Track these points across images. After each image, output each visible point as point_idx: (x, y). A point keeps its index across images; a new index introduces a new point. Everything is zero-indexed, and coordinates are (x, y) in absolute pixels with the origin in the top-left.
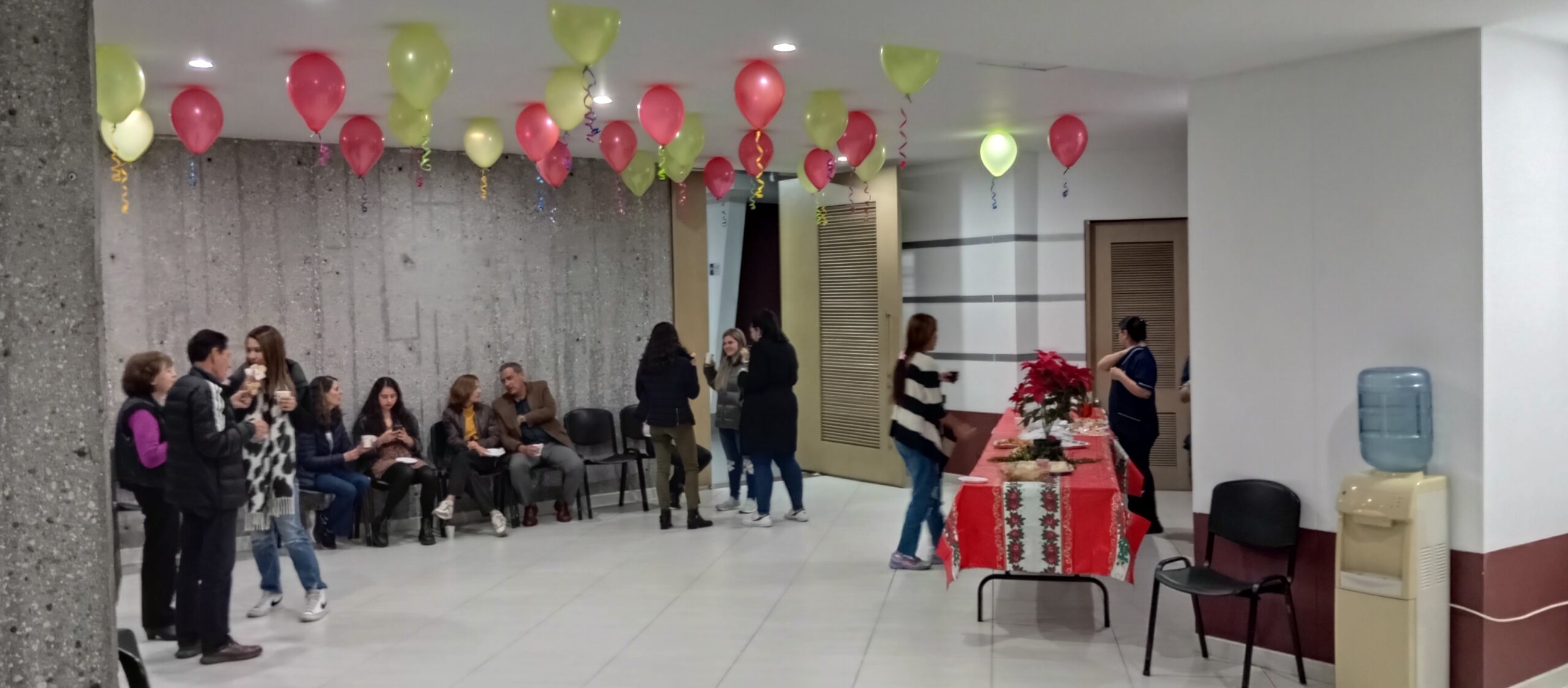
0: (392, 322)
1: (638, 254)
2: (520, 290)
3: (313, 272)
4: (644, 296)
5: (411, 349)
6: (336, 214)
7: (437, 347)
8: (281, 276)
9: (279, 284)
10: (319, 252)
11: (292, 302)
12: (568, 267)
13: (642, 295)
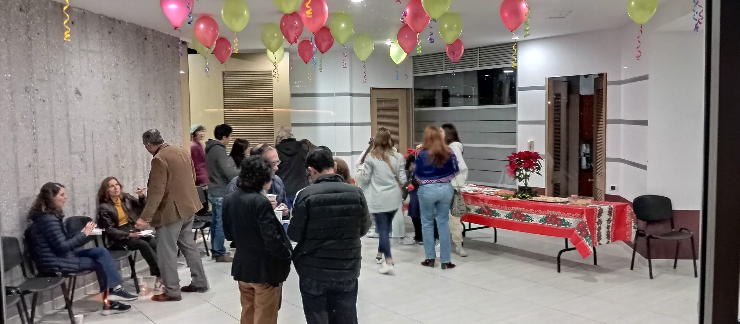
0: (72, 139)
2: (128, 116)
3: (31, 99)
5: (82, 160)
6: (42, 53)
7: (94, 158)
8: (13, 103)
9: (12, 109)
10: (34, 83)
11: (20, 124)
12: (146, 102)
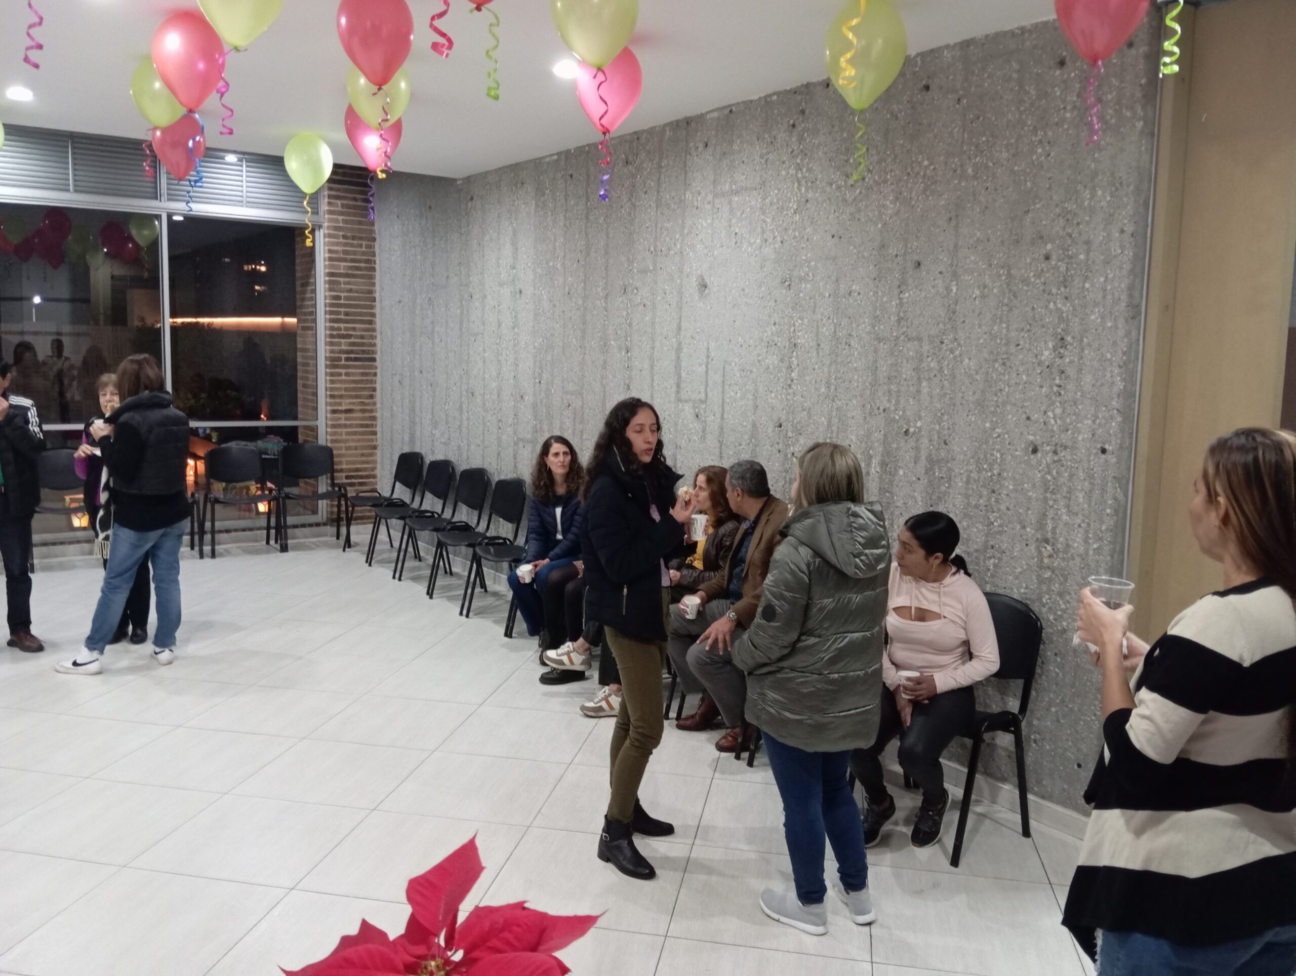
0: (683, 375)
1: (1049, 246)
3: (627, 304)
4: (1055, 349)
5: (697, 416)
7: (722, 417)
8: (606, 310)
9: (605, 321)
10: (632, 278)
12: (902, 286)
13: (1050, 345)
